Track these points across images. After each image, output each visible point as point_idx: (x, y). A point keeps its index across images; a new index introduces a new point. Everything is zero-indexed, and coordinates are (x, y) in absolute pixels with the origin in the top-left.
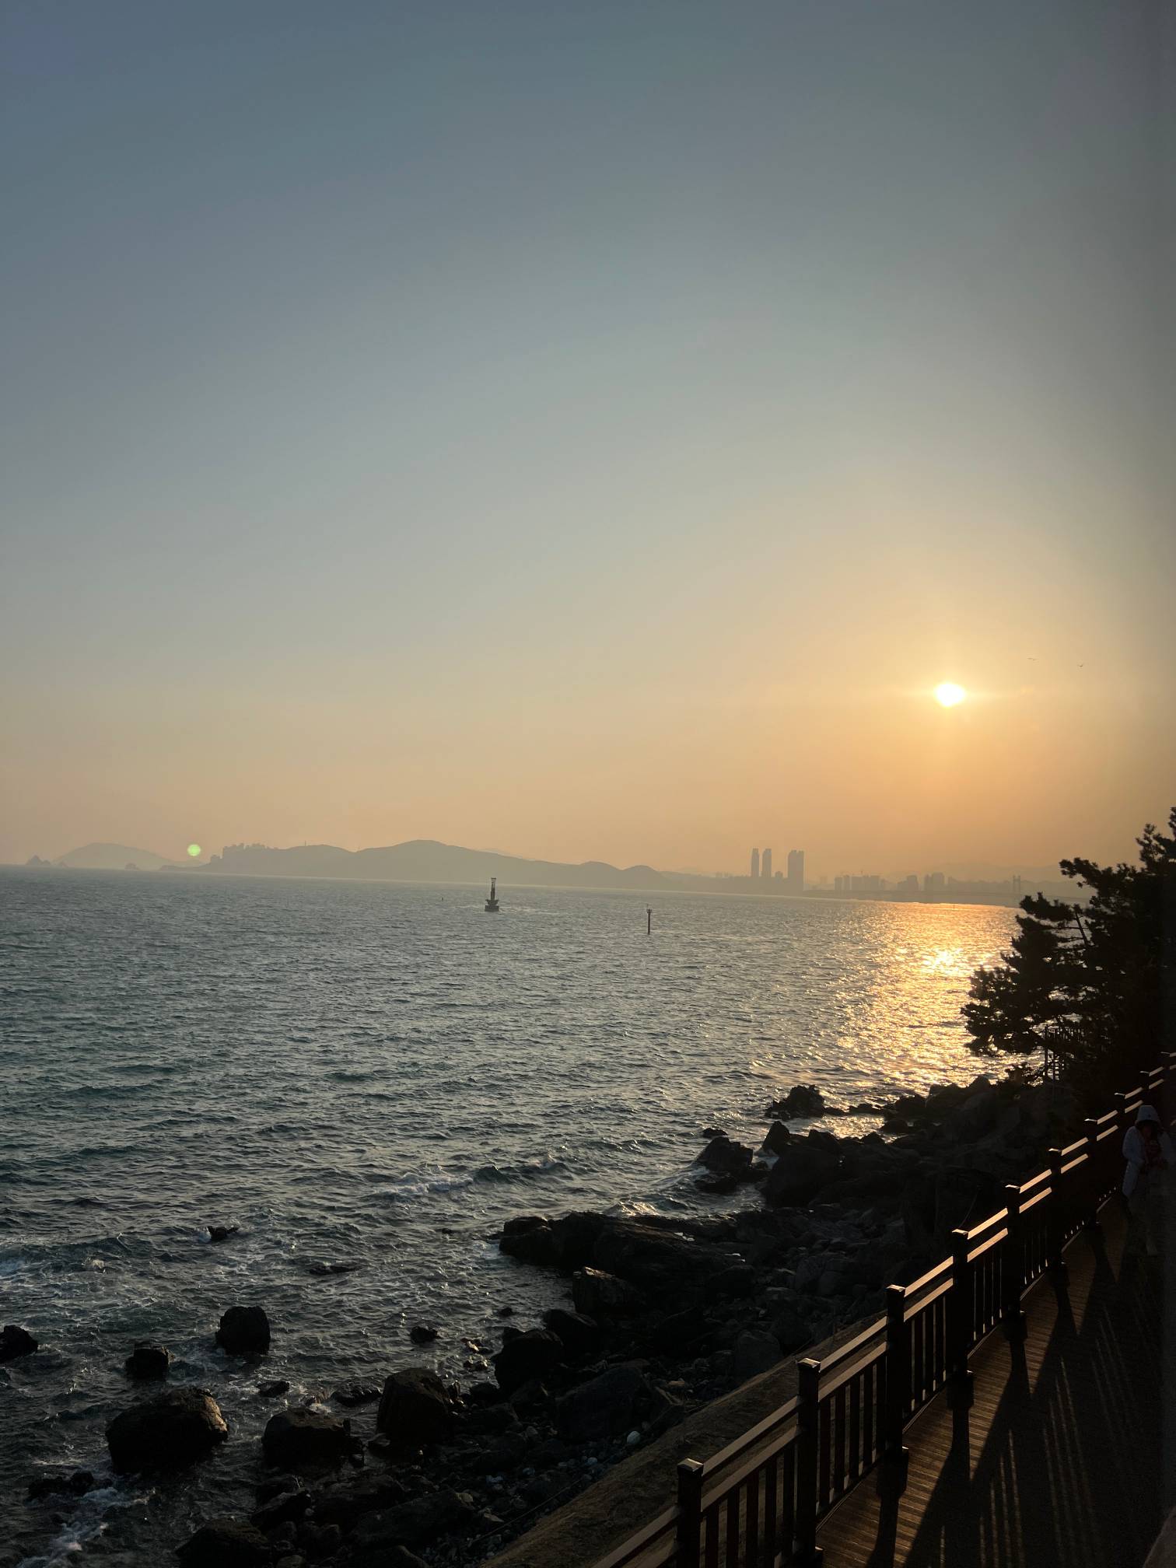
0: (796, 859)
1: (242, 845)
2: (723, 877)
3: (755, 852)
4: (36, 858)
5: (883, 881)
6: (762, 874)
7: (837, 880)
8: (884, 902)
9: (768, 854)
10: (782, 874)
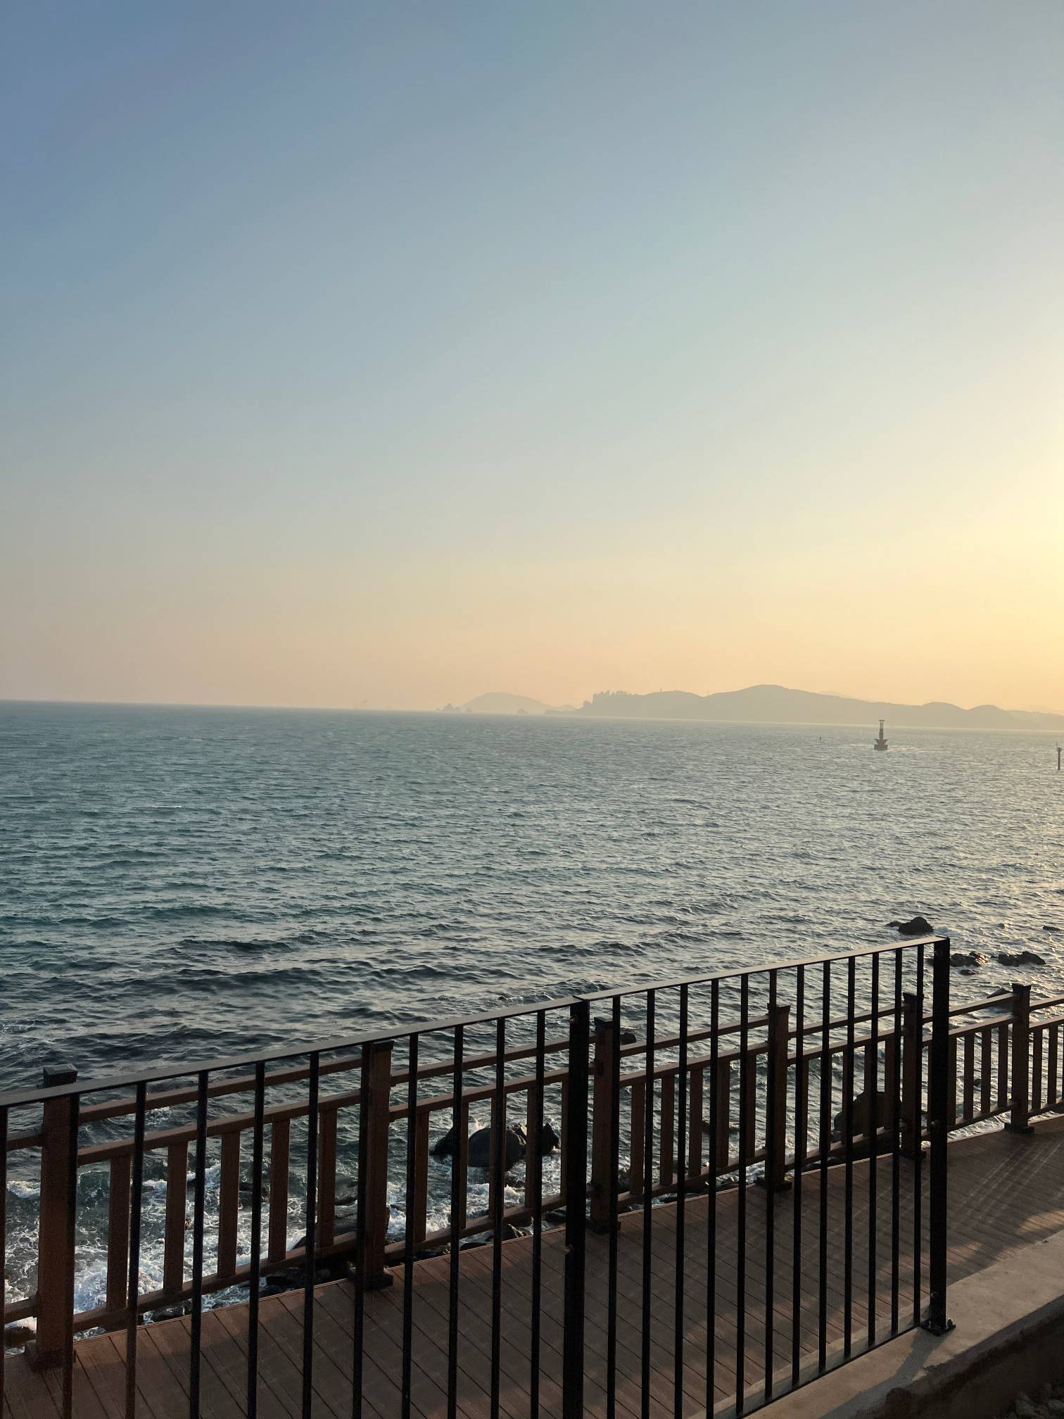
1: (608, 692)
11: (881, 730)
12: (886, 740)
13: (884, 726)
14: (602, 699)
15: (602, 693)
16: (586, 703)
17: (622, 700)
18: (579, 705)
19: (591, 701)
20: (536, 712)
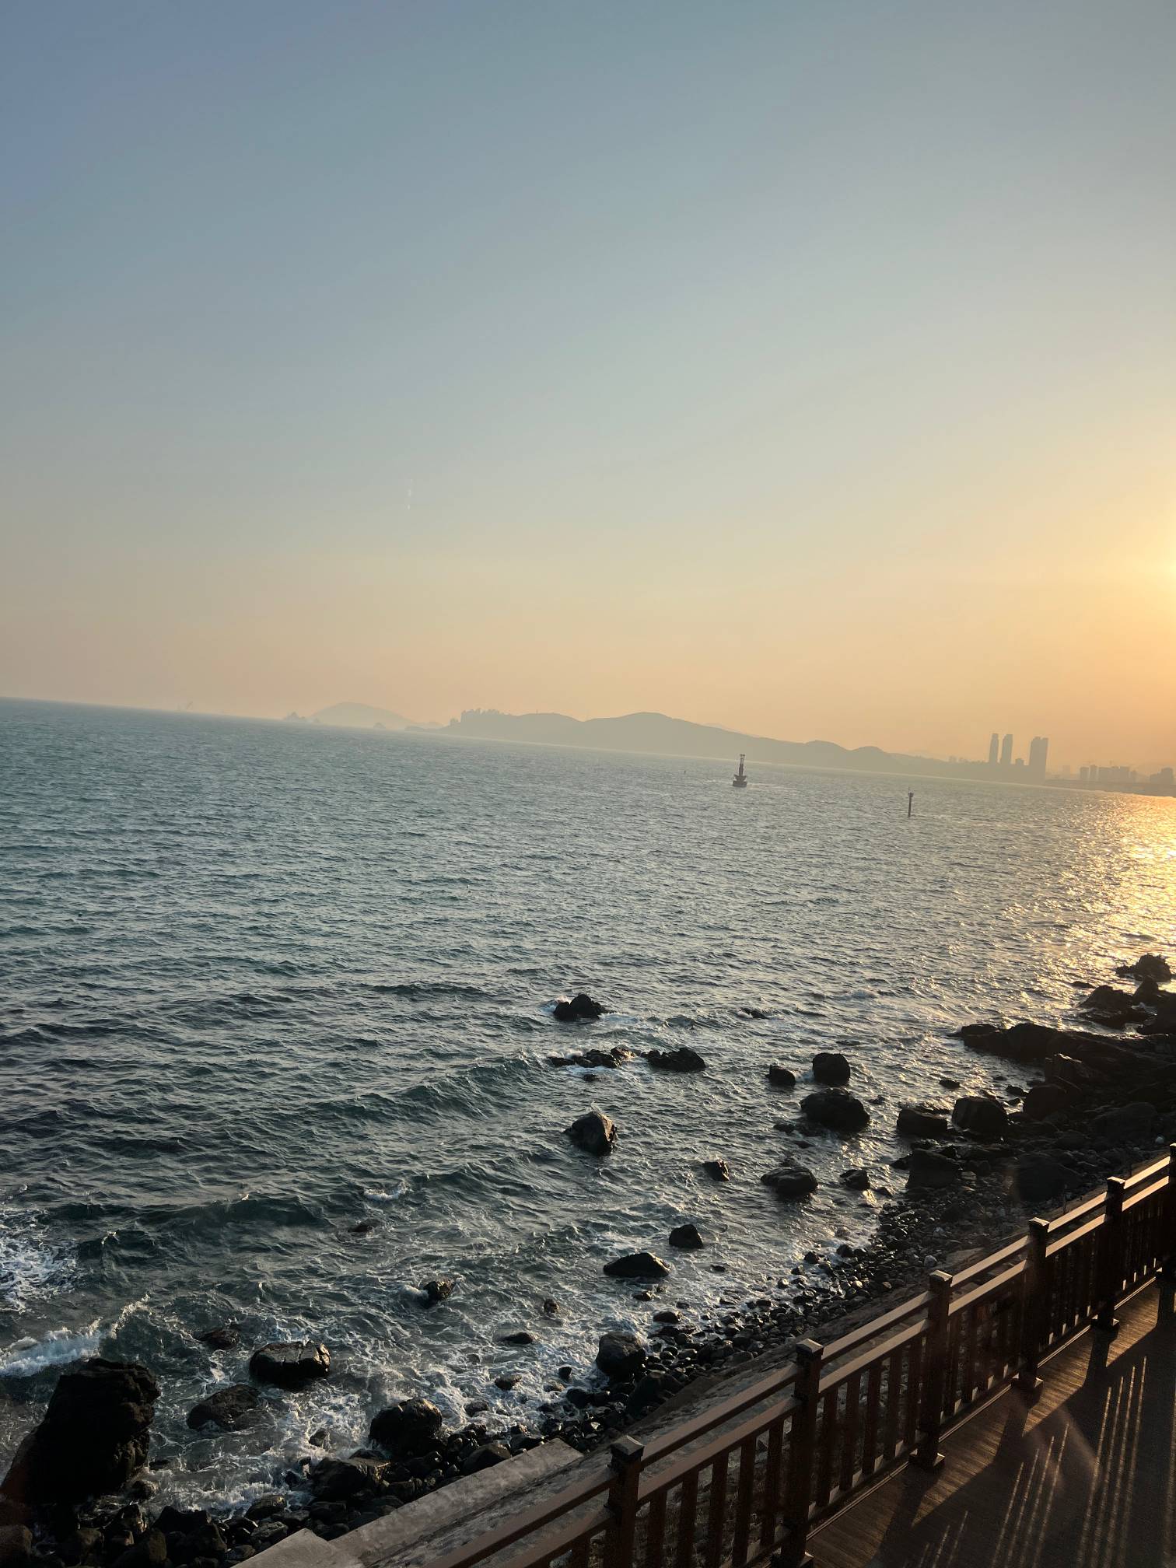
0: (1039, 747)
1: (479, 710)
2: (958, 761)
3: (995, 736)
4: (294, 714)
5: (1134, 773)
6: (1001, 760)
7: (1083, 770)
8: (1133, 795)
9: (1008, 740)
10: (1023, 761)
11: (741, 766)
12: (745, 777)
13: (744, 762)
14: (470, 719)
15: (472, 711)
16: (453, 721)
17: (495, 719)
18: (447, 723)
19: (459, 719)
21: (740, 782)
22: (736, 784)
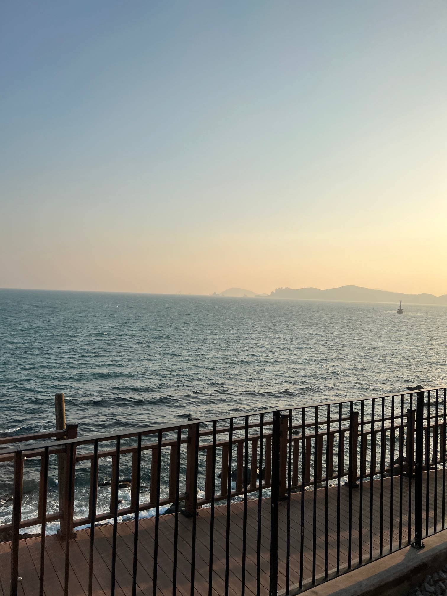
1: (282, 288)
4: (215, 293)
11: (400, 306)
12: (402, 310)
13: (402, 304)
14: (279, 291)
15: (279, 288)
16: (272, 293)
17: (288, 291)
18: (269, 294)
19: (275, 292)
20: (252, 296)
21: (400, 311)
22: (398, 313)
